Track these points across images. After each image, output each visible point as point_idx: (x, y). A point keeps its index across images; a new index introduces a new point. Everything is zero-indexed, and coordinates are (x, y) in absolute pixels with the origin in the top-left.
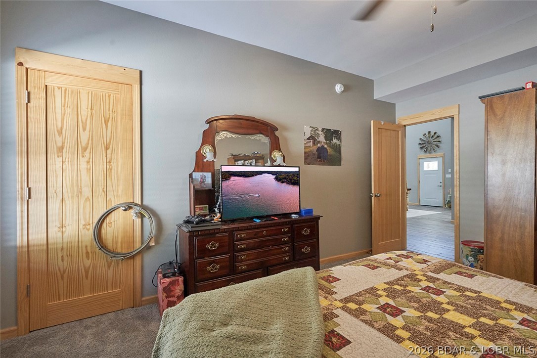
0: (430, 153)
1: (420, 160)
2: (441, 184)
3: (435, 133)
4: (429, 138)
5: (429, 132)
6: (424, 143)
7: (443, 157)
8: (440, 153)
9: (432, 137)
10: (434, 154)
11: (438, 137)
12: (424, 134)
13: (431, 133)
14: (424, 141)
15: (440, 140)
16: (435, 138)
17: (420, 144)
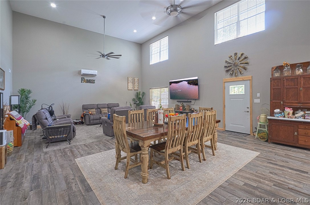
0: (236, 76)
1: (226, 84)
2: (249, 110)
3: (242, 54)
4: (236, 60)
5: (236, 54)
6: (230, 66)
7: (251, 80)
8: (247, 75)
9: (239, 58)
10: (240, 77)
11: (246, 58)
12: (230, 56)
13: (238, 55)
14: (230, 63)
15: (248, 61)
16: (242, 60)
17: (226, 67)
